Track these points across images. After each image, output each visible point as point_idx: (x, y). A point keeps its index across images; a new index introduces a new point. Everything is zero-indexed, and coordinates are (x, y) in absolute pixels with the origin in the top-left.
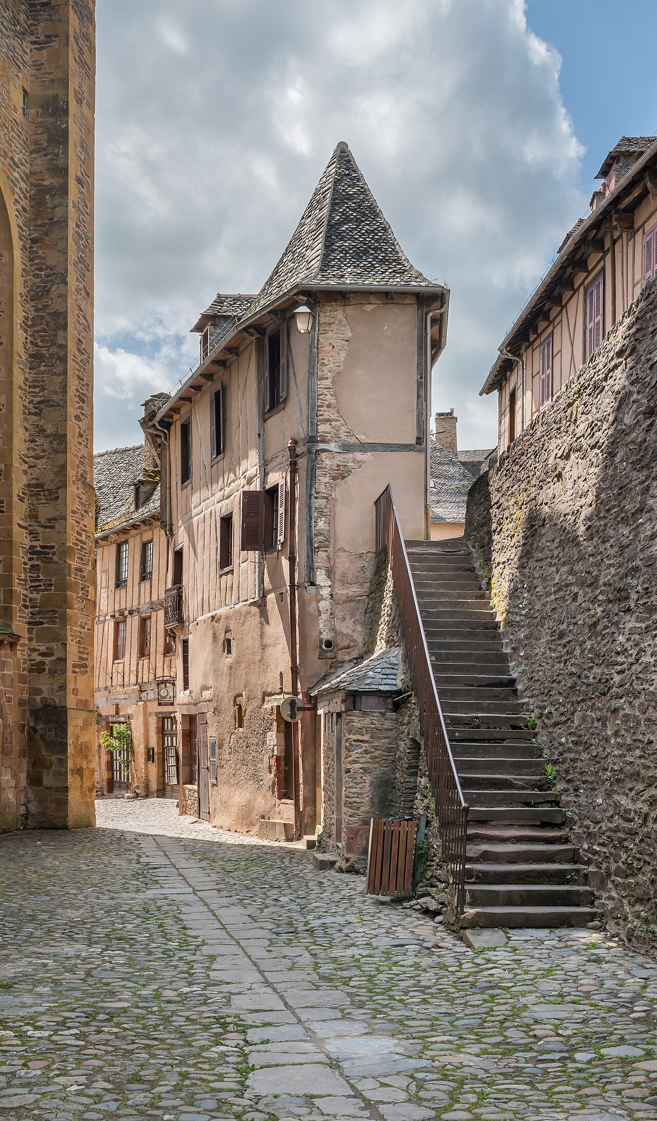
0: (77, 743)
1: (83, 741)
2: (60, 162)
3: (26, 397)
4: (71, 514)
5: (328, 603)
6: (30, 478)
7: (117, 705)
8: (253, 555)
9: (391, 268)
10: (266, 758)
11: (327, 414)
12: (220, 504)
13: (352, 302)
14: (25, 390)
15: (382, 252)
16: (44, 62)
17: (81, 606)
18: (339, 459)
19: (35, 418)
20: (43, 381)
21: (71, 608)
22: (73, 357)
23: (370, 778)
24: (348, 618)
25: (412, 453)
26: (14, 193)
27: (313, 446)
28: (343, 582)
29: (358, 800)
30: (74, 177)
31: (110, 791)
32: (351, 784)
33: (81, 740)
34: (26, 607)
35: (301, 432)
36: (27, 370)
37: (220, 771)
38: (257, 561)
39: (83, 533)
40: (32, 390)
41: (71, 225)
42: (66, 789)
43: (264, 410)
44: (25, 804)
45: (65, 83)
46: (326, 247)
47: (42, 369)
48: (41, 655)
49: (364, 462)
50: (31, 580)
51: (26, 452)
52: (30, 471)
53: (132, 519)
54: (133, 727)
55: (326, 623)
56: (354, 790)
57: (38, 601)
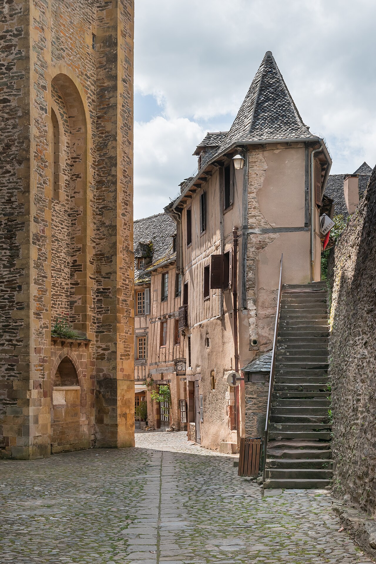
0: (123, 399)
1: (127, 398)
2: (113, 73)
3: (95, 205)
4: (119, 270)
5: (254, 319)
6: (96, 251)
7: (162, 374)
8: (218, 291)
9: (290, 127)
10: (225, 408)
11: (253, 212)
12: (204, 260)
13: (268, 149)
14: (94, 202)
15: (286, 118)
16: (104, 17)
17: (126, 321)
18: (260, 238)
19: (99, 217)
20: (104, 196)
21: (119, 323)
22: (120, 181)
23: (257, 417)
24: (266, 327)
25: (302, 232)
26: (87, 93)
27: (246, 231)
28: (263, 307)
29: (251, 429)
30: (121, 79)
31: (159, 426)
32: (248, 421)
33: (126, 397)
34: (95, 323)
35: (240, 222)
36: (95, 190)
37: (205, 414)
38: (220, 294)
39: (127, 280)
40: (98, 201)
41: (119, 107)
42: (116, 425)
43: (223, 209)
44: (94, 434)
45: (115, 28)
46: (255, 117)
47: (103, 189)
48: (103, 350)
49: (274, 239)
50: (97, 308)
51: (95, 236)
52: (97, 246)
53: (170, 259)
54: (171, 388)
55: (253, 330)
56: (249, 424)
57: (101, 320)
